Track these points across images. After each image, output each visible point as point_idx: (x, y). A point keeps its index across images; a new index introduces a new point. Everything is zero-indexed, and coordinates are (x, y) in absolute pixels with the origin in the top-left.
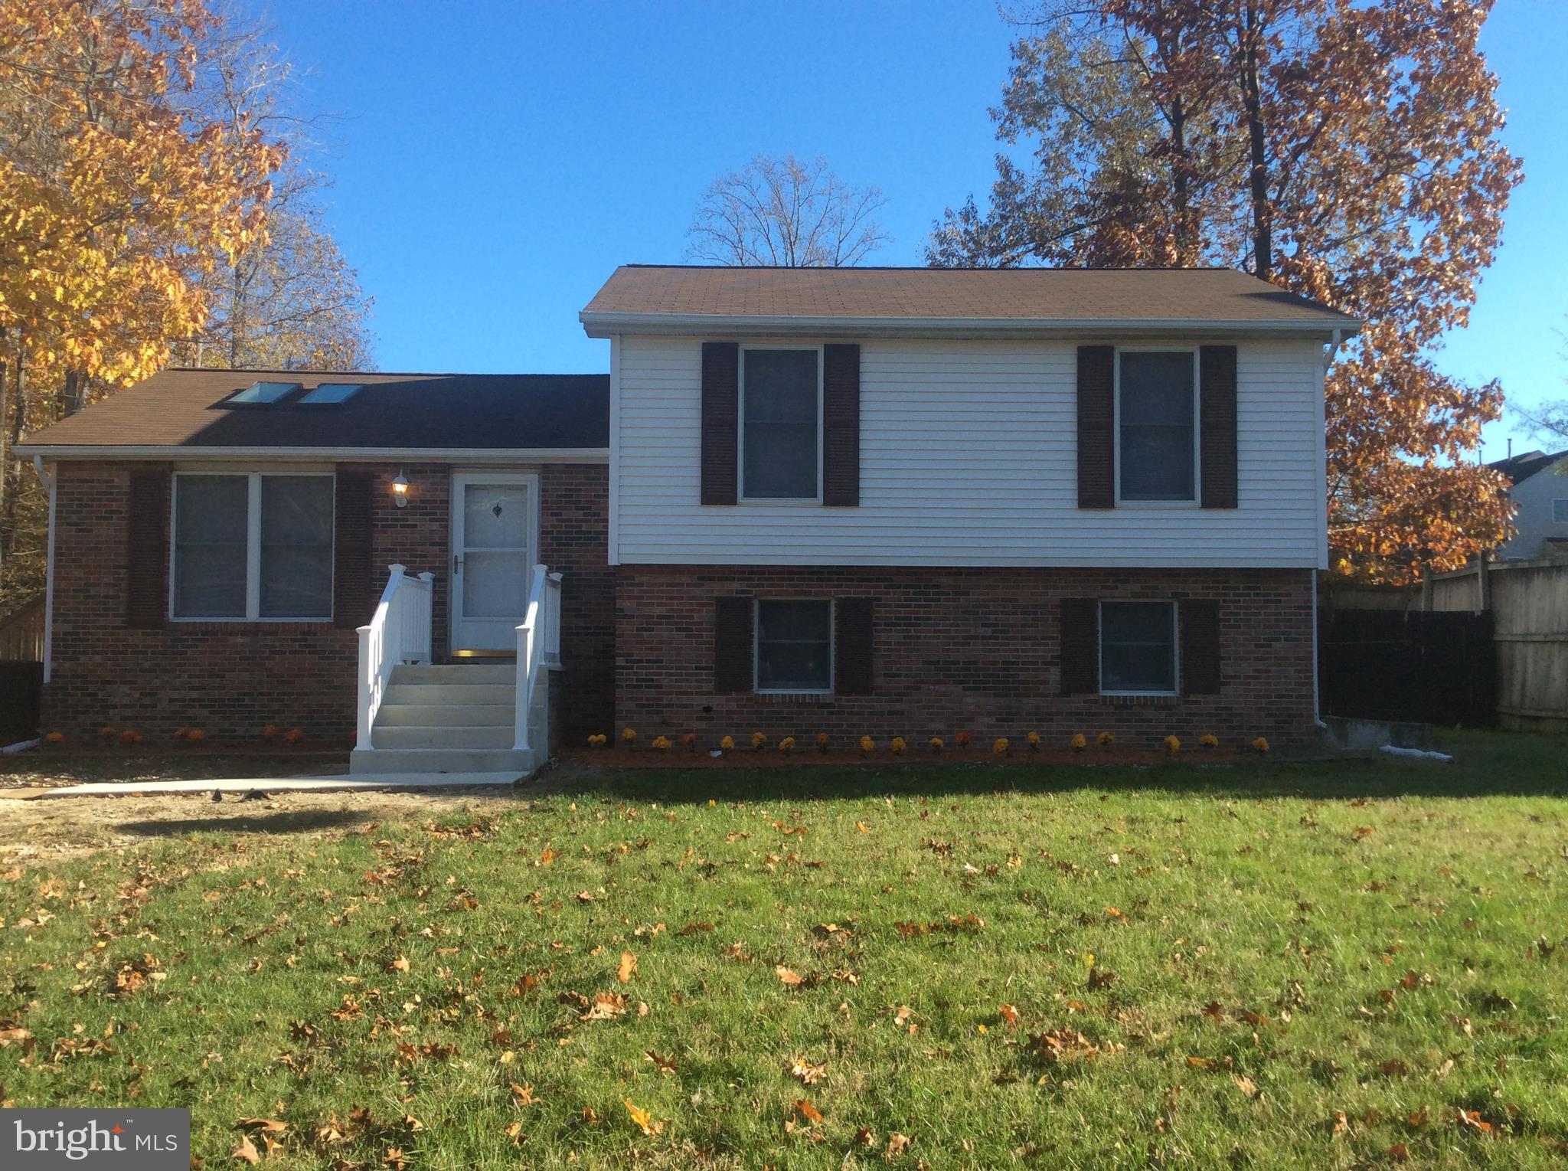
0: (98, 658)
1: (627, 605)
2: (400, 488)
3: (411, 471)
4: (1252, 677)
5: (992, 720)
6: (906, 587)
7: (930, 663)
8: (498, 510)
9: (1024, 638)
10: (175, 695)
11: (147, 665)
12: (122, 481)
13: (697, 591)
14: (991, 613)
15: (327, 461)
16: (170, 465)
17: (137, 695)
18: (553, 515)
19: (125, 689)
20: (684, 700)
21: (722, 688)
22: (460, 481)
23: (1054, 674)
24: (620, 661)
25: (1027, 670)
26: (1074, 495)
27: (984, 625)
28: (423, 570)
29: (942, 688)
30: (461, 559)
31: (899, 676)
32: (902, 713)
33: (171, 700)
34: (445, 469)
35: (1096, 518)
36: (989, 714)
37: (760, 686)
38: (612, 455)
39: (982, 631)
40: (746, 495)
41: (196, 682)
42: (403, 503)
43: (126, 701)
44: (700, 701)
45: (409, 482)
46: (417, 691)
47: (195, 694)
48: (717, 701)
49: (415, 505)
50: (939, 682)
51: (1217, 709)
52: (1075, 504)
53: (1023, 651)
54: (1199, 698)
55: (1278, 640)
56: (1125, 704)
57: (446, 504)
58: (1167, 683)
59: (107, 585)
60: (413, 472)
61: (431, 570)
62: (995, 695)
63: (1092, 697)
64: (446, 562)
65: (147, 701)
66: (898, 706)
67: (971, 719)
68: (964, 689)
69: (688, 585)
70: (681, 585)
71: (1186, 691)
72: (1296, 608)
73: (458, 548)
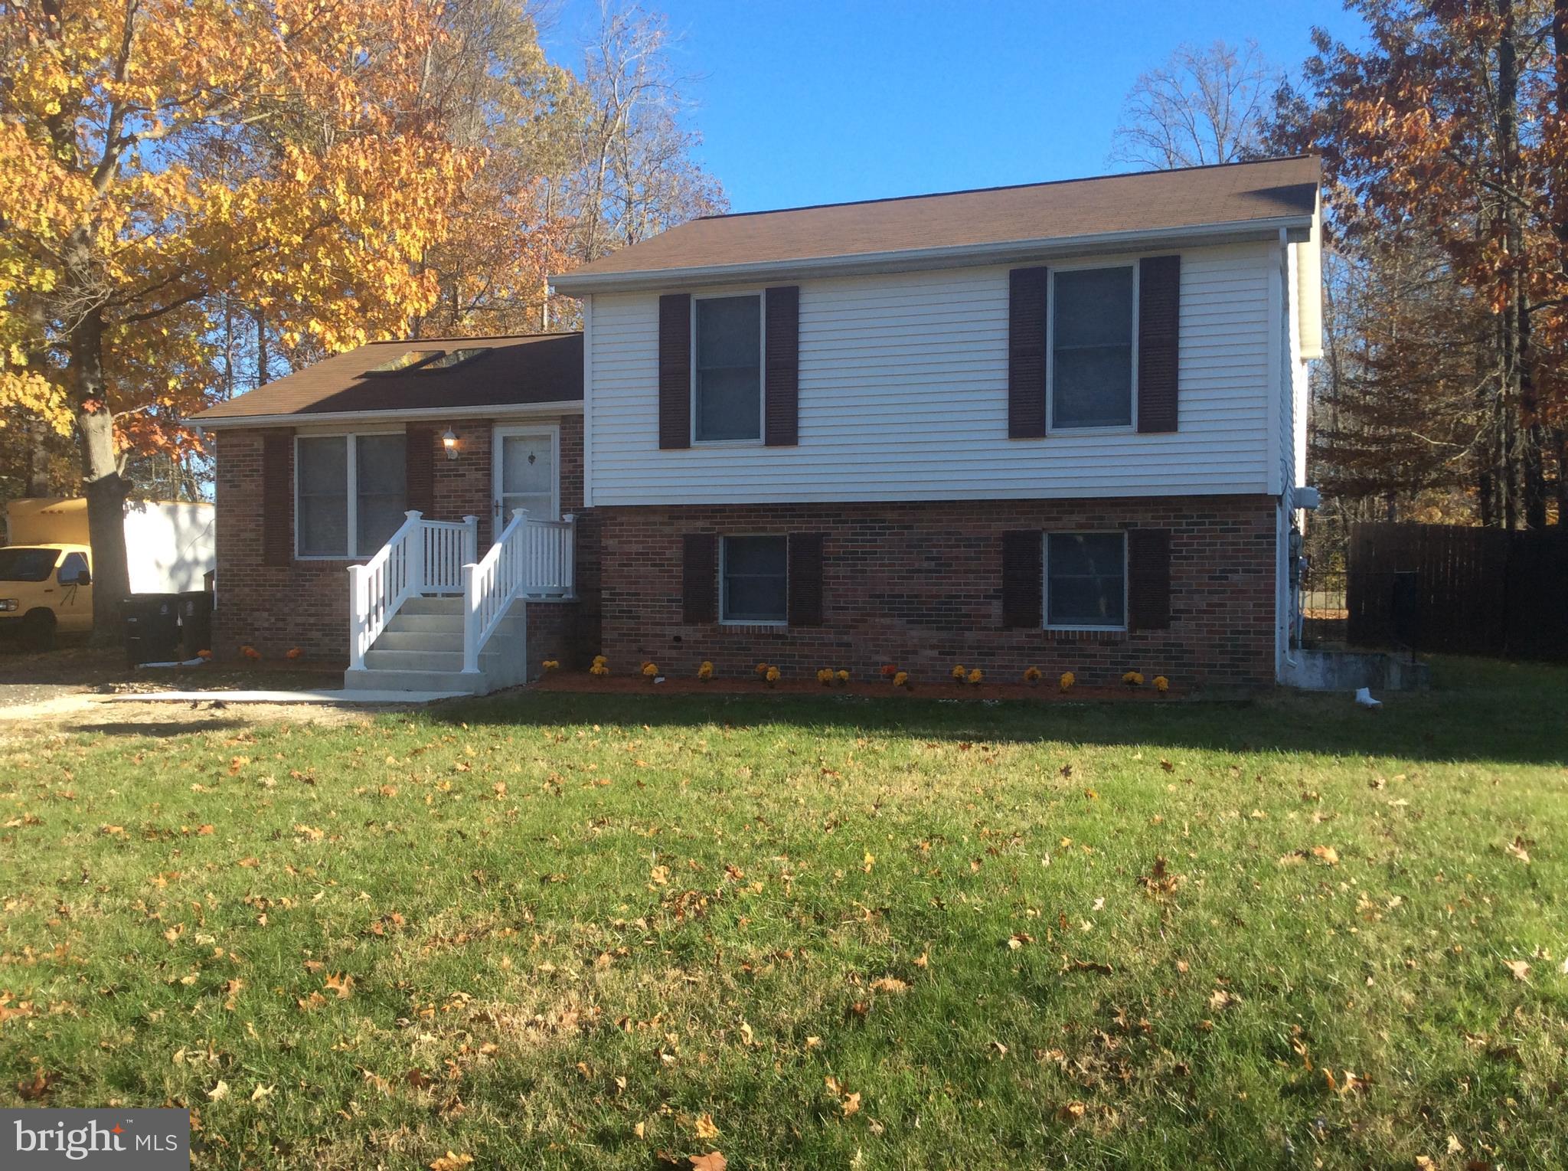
0: (247, 590)
1: (611, 543)
2: (449, 443)
3: (458, 427)
4: (1205, 612)
5: (935, 653)
6: (853, 522)
7: (878, 596)
8: (532, 458)
9: (966, 572)
10: (299, 620)
11: (279, 595)
12: (259, 444)
13: (667, 530)
14: (934, 546)
15: (397, 421)
16: (293, 430)
17: (273, 620)
18: (570, 461)
19: (265, 614)
20: (658, 630)
21: (689, 620)
22: (499, 433)
23: (996, 608)
24: (605, 594)
25: (970, 603)
26: (1005, 425)
27: (928, 559)
28: (469, 513)
29: (887, 621)
30: (501, 503)
31: (847, 608)
32: (848, 645)
33: (297, 625)
34: (489, 423)
35: (1027, 448)
36: (932, 647)
37: (726, 618)
38: (587, 405)
39: (925, 565)
40: (698, 439)
41: (313, 610)
42: (455, 456)
43: (266, 625)
44: (671, 631)
45: (458, 438)
46: (417, 620)
47: (312, 620)
48: (688, 632)
49: (465, 458)
50: (884, 616)
51: (1165, 645)
52: (1005, 435)
53: (965, 584)
54: (1148, 633)
55: (1236, 571)
56: (1067, 639)
57: (489, 454)
58: (1115, 617)
59: (252, 530)
60: (462, 427)
61: (476, 513)
62: (938, 629)
63: (1033, 631)
64: (489, 506)
65: (280, 624)
66: (846, 638)
67: (915, 652)
68: (909, 622)
69: (662, 524)
70: (655, 524)
71: (1133, 627)
72: (1257, 537)
73: (499, 495)
